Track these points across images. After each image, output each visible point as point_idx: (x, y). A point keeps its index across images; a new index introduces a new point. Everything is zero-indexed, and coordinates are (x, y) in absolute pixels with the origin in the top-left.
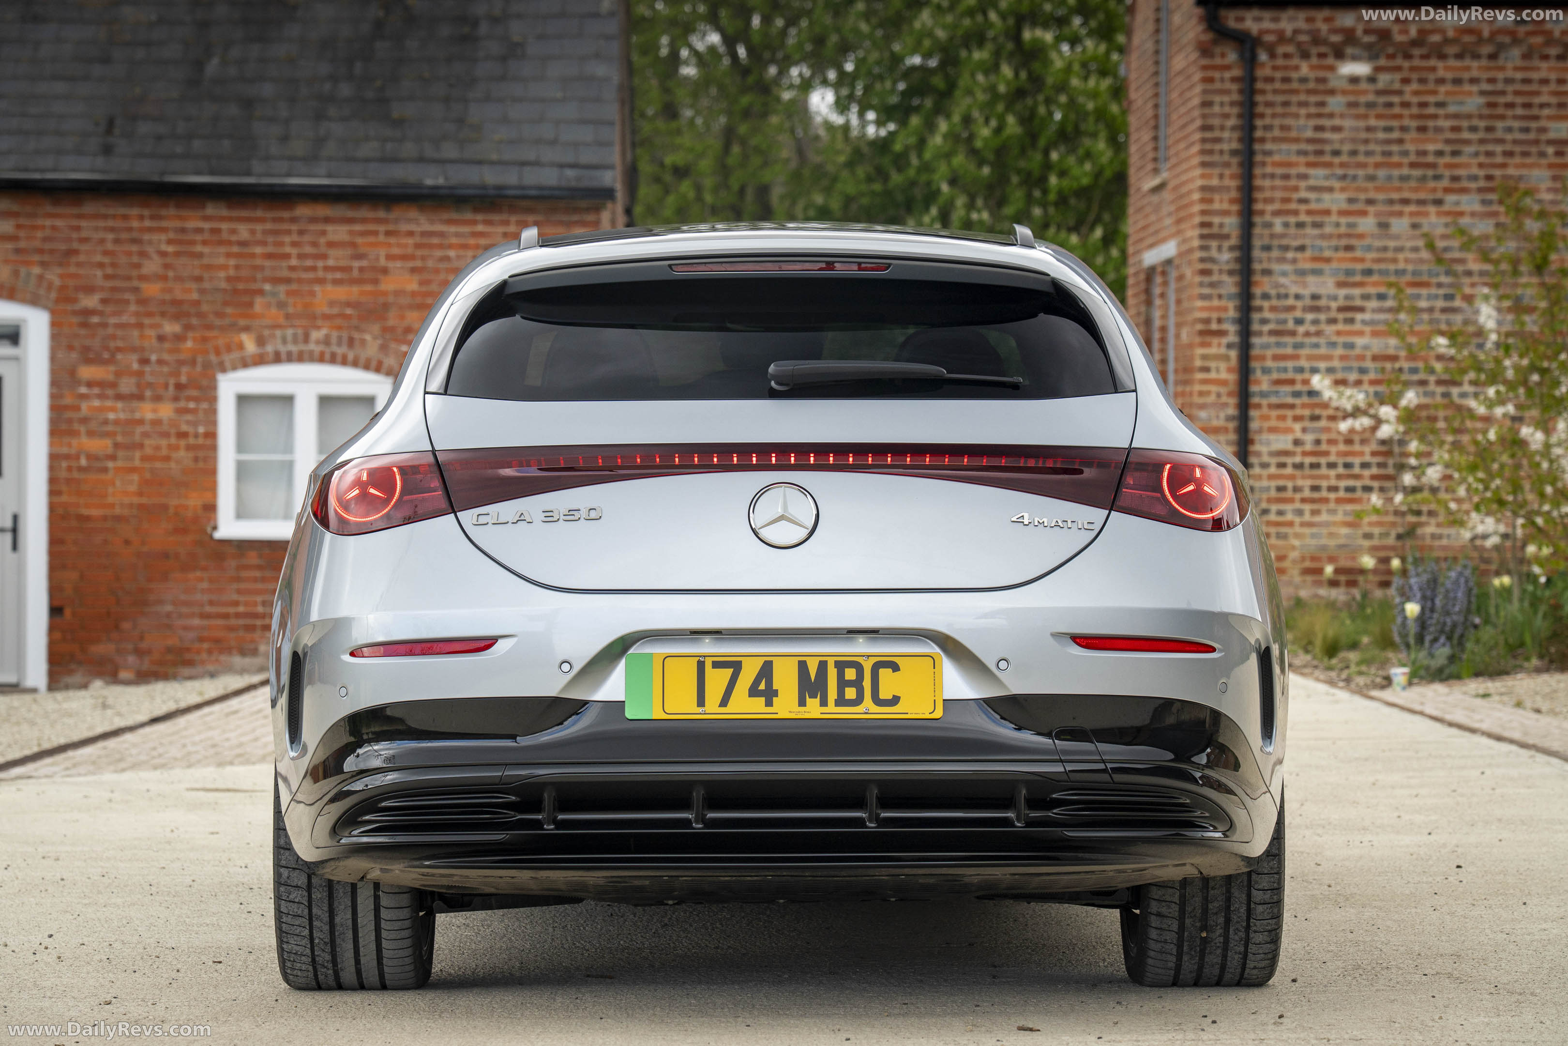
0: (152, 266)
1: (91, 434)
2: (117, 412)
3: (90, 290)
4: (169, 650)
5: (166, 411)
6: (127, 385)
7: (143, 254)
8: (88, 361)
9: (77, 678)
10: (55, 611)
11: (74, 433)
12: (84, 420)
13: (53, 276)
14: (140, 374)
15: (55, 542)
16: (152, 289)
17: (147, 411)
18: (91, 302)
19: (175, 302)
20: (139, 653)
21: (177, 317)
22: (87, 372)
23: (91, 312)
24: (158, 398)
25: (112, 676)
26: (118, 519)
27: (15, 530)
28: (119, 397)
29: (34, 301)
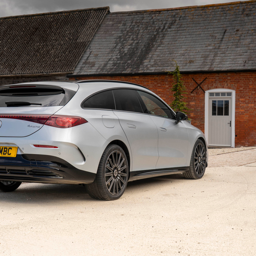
0: (251, 83)
1: (241, 109)
2: (245, 105)
3: (241, 87)
4: (253, 142)
5: (253, 105)
6: (247, 101)
7: (249, 81)
8: (241, 98)
9: (239, 146)
10: (236, 136)
11: (239, 109)
12: (240, 107)
13: (236, 85)
14: (249, 100)
15: (236, 125)
16: (251, 87)
17: (250, 105)
18: (242, 89)
19: (254, 88)
20: (248, 142)
21: (254, 91)
22: (241, 99)
23: (242, 90)
24: (252, 103)
25: (244, 146)
26: (245, 122)
27: (230, 123)
28: (246, 103)
29: (233, 89)
